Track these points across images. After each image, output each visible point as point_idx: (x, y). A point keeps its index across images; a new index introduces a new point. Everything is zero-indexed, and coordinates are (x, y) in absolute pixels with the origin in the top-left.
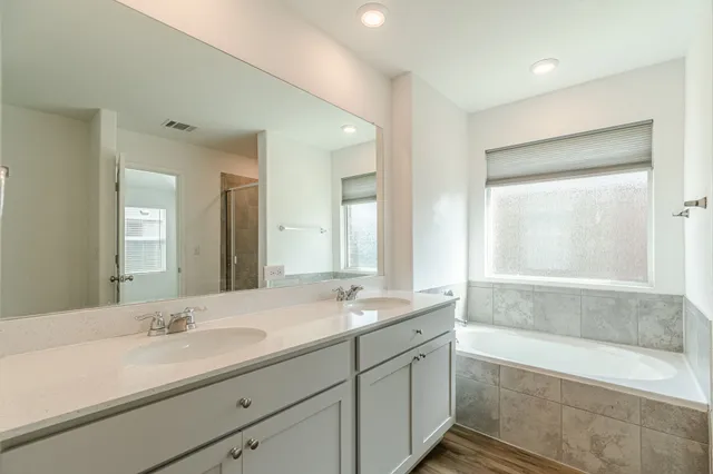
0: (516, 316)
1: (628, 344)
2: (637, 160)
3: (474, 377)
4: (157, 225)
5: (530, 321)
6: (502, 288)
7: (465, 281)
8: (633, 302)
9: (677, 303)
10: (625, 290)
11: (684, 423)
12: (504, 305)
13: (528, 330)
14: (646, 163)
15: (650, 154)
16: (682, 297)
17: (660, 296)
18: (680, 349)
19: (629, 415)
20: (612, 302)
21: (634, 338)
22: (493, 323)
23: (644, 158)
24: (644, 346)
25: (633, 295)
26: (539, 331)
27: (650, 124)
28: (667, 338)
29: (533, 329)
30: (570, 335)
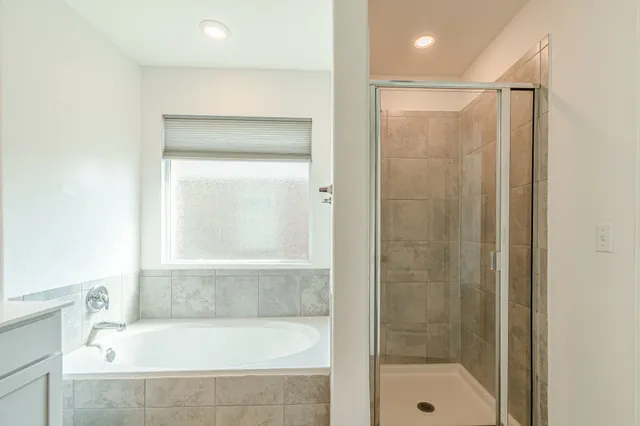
0: (197, 305)
2: (300, 152)
3: (110, 405)
5: (212, 308)
6: (182, 274)
7: (136, 270)
8: (298, 279)
10: (293, 268)
11: (315, 391)
12: (184, 295)
14: (307, 155)
15: (310, 147)
19: (275, 398)
20: (283, 280)
22: (170, 317)
23: (305, 151)
24: (305, 316)
25: (297, 271)
26: (221, 317)
27: (309, 121)
28: (319, 305)
29: (215, 316)
30: (249, 317)
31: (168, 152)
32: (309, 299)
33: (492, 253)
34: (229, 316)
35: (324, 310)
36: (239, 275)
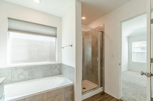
0: (22, 77)
1: (53, 76)
2: (54, 35)
4: (135, 47)
5: (28, 77)
8: (54, 66)
9: (61, 65)
10: (52, 64)
11: (71, 89)
12: (17, 74)
13: (26, 80)
14: (56, 36)
15: (56, 34)
16: (61, 64)
17: (58, 64)
18: (61, 74)
20: (50, 67)
21: (54, 74)
23: (55, 35)
24: (55, 75)
25: (54, 65)
26: (30, 79)
27: (56, 28)
28: (59, 72)
29: (29, 79)
30: (40, 78)
31: (10, 30)
32: (56, 71)
33: (98, 58)
34: (33, 79)
35: (60, 73)
36: (36, 67)
